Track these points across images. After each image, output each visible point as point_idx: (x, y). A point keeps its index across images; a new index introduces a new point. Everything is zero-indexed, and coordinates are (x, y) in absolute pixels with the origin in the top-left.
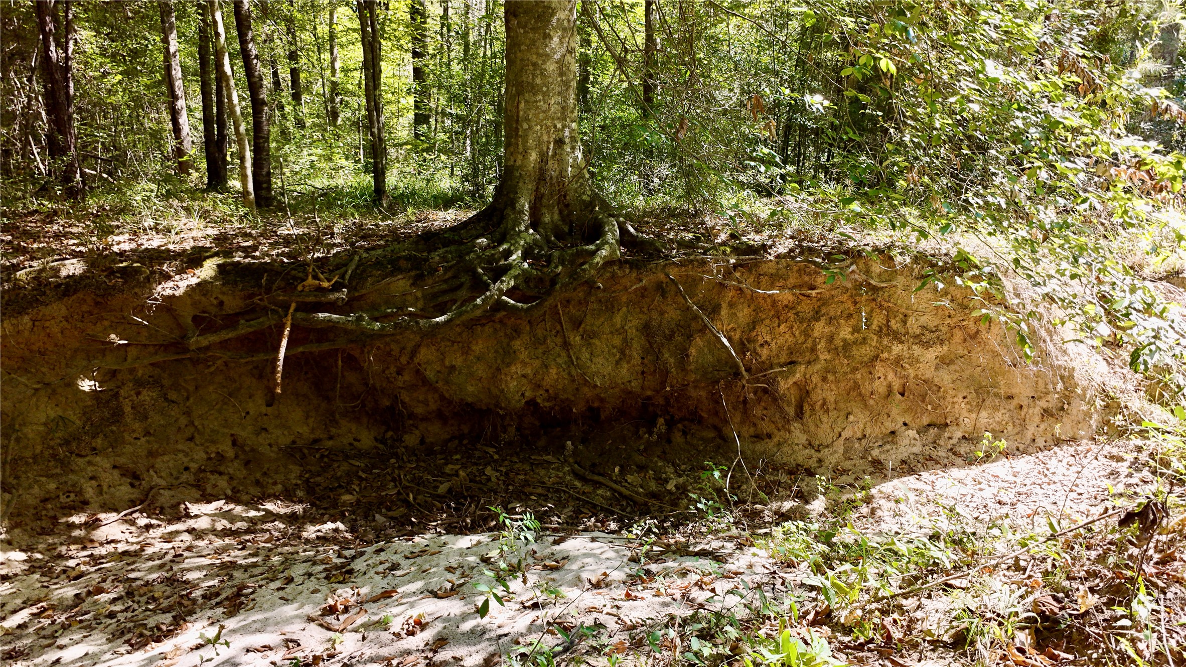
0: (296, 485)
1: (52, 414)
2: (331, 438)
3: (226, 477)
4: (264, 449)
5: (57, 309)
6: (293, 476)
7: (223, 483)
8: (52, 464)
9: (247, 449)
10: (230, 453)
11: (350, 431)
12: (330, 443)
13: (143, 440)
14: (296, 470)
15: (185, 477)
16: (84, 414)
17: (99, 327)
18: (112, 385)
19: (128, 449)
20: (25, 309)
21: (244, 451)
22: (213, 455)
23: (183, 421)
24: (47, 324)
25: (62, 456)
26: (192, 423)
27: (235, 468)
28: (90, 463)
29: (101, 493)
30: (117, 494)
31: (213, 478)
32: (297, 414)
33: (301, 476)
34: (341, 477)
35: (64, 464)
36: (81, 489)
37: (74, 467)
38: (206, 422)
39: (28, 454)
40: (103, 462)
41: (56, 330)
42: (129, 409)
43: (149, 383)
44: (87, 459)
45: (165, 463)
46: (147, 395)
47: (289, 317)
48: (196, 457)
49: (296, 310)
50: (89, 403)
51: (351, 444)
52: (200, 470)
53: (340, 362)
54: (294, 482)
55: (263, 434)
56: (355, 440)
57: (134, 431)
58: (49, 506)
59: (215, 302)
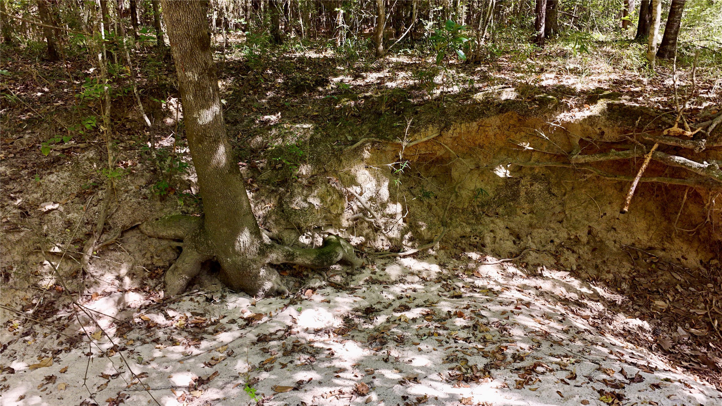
0: (624, 278)
1: (479, 186)
2: (664, 250)
3: (576, 256)
4: (610, 244)
5: (494, 121)
6: (624, 270)
7: (572, 259)
8: (471, 216)
9: (597, 239)
10: (584, 239)
11: (681, 249)
12: (661, 254)
13: (528, 215)
14: (628, 266)
15: (549, 246)
16: (496, 190)
17: (518, 136)
18: (517, 175)
19: (518, 219)
20: (475, 118)
21: (595, 241)
22: (572, 237)
23: (558, 209)
24: (487, 129)
25: (477, 213)
26: (564, 212)
27: (584, 251)
28: (492, 222)
29: (494, 242)
30: (504, 246)
31: (567, 253)
32: (641, 225)
33: (630, 272)
34: (661, 284)
35: (478, 218)
36: (483, 237)
37: (483, 222)
38: (573, 213)
39: (460, 206)
40: (500, 223)
41: (491, 133)
42: (524, 194)
43: (541, 179)
44: (492, 219)
45: (540, 234)
46: (537, 187)
47: (650, 155)
48: (560, 235)
49: (658, 149)
50: (501, 184)
51: (678, 259)
52: (561, 245)
53: (685, 197)
54: (623, 275)
55: (612, 232)
56: (683, 257)
57: (523, 208)
58: (464, 241)
59: (598, 131)
